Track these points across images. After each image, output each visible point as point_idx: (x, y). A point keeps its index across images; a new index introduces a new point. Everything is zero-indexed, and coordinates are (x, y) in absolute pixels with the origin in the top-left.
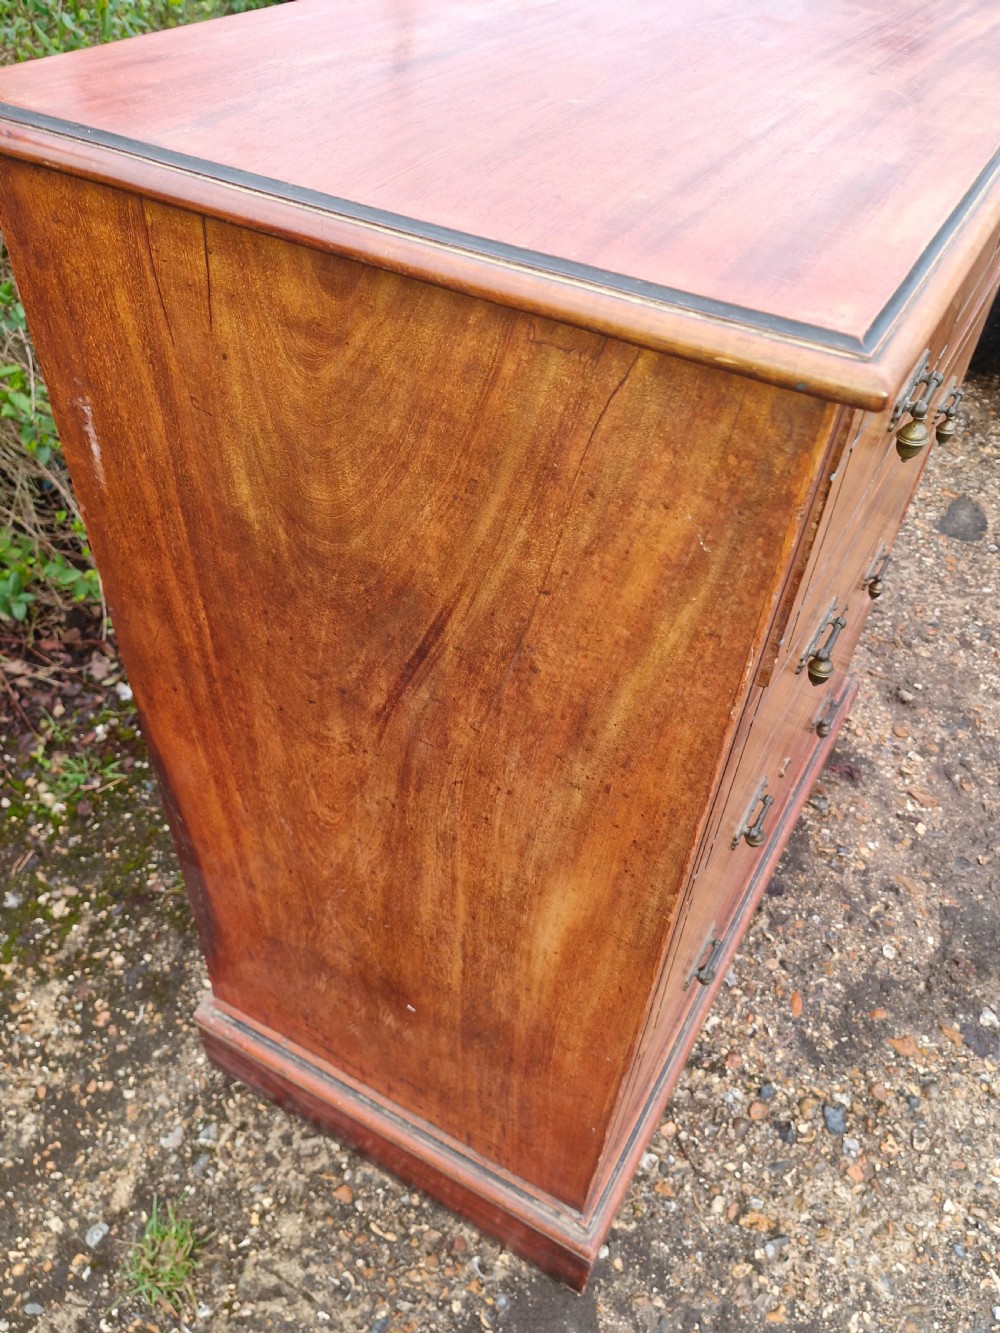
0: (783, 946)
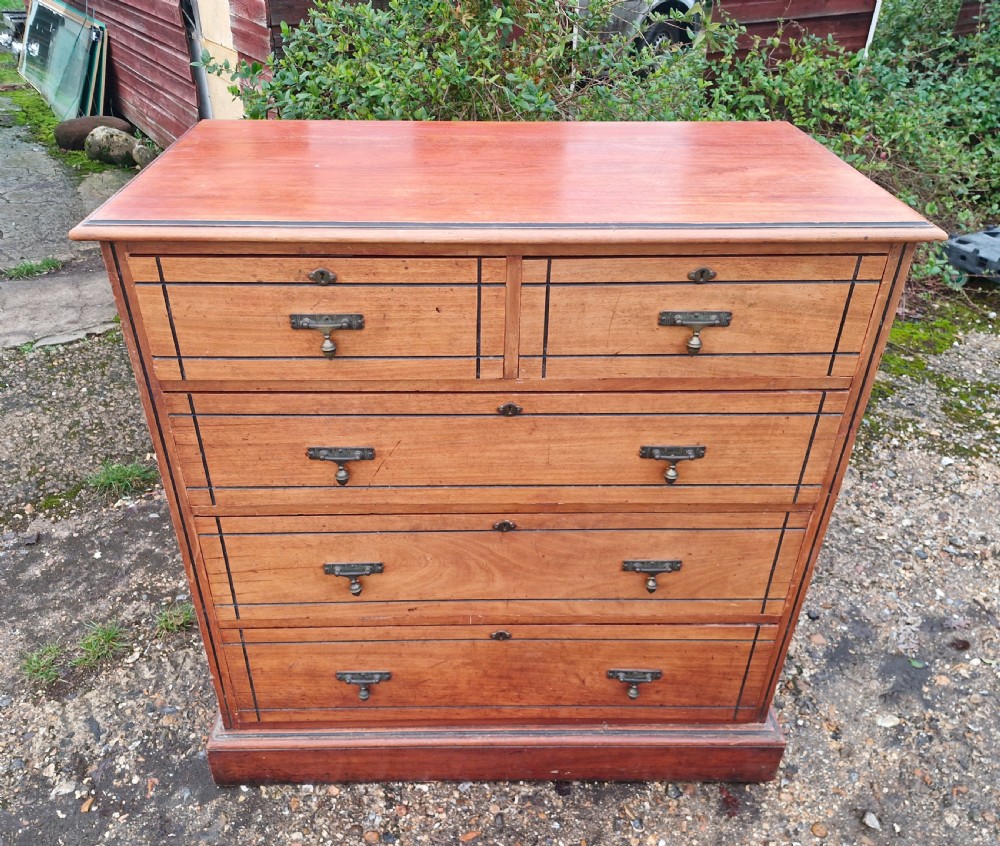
0: (514, 811)
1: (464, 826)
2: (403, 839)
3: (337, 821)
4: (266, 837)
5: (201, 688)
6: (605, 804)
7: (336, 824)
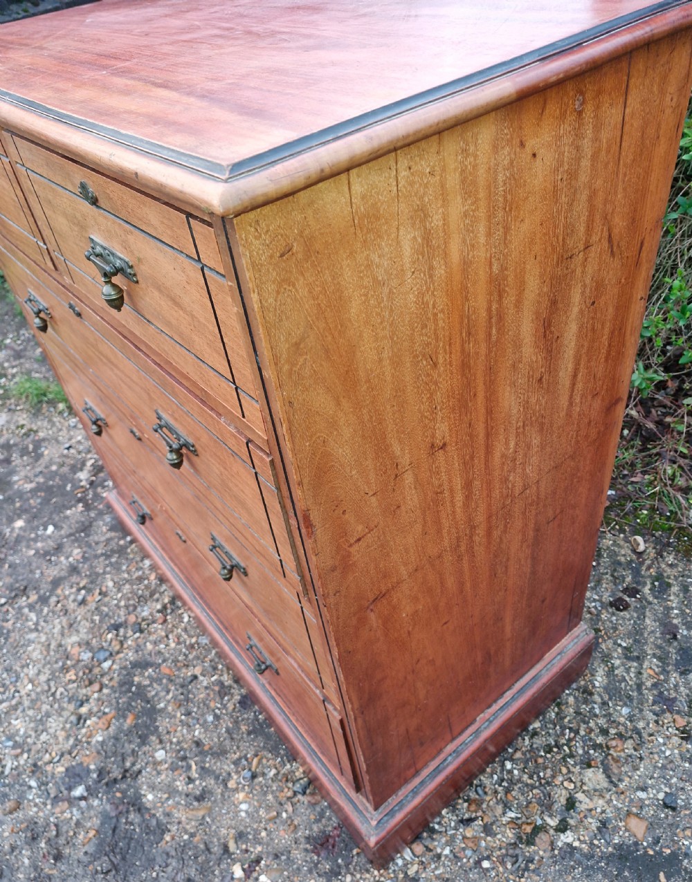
0: (205, 684)
2: (142, 636)
3: (133, 594)
4: (104, 571)
6: (253, 740)
7: (130, 595)
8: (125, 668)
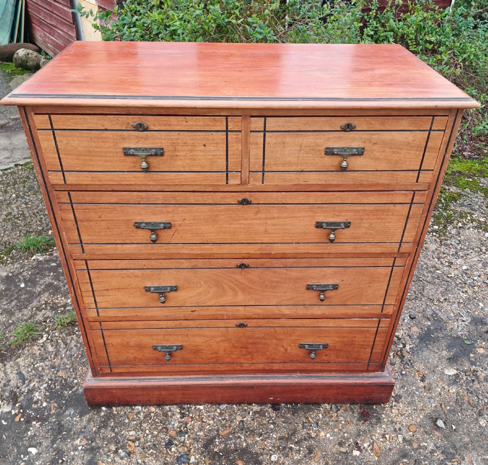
0: (250, 419)
1: (222, 427)
2: (189, 434)
3: (154, 425)
4: (115, 433)
5: (80, 356)
6: (298, 415)
7: (154, 427)
8: (202, 453)
